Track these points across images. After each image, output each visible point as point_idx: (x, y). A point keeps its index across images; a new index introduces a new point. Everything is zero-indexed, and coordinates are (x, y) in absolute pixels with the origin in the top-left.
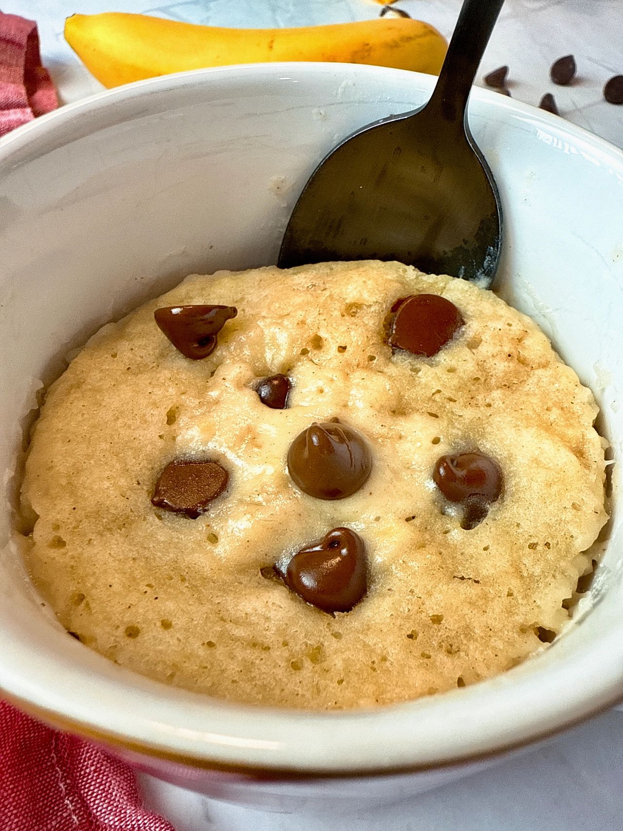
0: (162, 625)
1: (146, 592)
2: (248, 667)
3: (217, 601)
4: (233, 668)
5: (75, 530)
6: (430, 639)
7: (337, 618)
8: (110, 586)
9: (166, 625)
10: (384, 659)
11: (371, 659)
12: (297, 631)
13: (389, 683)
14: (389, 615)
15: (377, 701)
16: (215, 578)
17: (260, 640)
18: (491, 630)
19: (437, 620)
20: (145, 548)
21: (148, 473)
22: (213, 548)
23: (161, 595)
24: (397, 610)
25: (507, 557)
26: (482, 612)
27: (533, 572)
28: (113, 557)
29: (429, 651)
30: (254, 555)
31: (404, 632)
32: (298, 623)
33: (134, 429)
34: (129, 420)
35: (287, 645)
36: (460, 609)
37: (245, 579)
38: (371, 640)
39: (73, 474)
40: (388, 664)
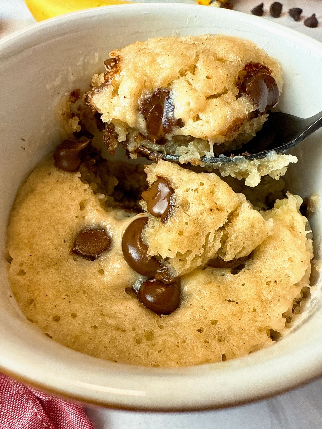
0: (72, 315)
1: (65, 299)
2: (113, 340)
3: (101, 305)
4: (106, 340)
5: (31, 267)
6: (210, 333)
7: (162, 317)
8: (47, 295)
9: (74, 316)
10: (184, 342)
11: (177, 341)
12: (140, 323)
13: (185, 354)
14: (189, 318)
15: (178, 363)
16: (101, 292)
17: (121, 326)
18: (243, 330)
19: (214, 322)
20: (66, 276)
21: (70, 236)
22: (101, 277)
23: (73, 301)
24: (193, 316)
25: (254, 290)
26: (238, 320)
27: (268, 298)
28: (49, 280)
29: (209, 339)
30: (121, 281)
31: (196, 328)
32: (141, 318)
33: (63, 213)
34: (60, 208)
35: (135, 330)
36: (227, 317)
37: (117, 294)
38: (178, 330)
39: (31, 237)
40: (185, 344)
